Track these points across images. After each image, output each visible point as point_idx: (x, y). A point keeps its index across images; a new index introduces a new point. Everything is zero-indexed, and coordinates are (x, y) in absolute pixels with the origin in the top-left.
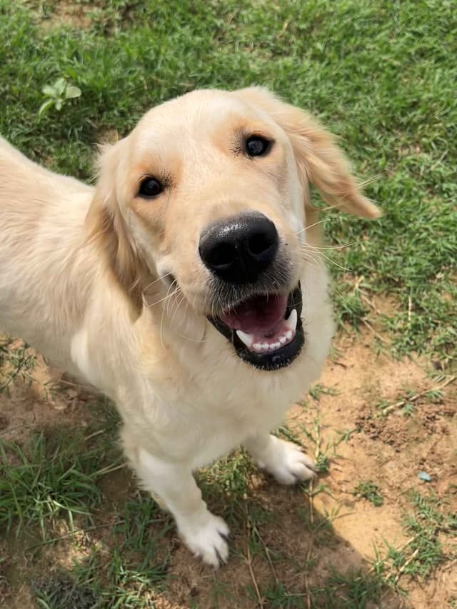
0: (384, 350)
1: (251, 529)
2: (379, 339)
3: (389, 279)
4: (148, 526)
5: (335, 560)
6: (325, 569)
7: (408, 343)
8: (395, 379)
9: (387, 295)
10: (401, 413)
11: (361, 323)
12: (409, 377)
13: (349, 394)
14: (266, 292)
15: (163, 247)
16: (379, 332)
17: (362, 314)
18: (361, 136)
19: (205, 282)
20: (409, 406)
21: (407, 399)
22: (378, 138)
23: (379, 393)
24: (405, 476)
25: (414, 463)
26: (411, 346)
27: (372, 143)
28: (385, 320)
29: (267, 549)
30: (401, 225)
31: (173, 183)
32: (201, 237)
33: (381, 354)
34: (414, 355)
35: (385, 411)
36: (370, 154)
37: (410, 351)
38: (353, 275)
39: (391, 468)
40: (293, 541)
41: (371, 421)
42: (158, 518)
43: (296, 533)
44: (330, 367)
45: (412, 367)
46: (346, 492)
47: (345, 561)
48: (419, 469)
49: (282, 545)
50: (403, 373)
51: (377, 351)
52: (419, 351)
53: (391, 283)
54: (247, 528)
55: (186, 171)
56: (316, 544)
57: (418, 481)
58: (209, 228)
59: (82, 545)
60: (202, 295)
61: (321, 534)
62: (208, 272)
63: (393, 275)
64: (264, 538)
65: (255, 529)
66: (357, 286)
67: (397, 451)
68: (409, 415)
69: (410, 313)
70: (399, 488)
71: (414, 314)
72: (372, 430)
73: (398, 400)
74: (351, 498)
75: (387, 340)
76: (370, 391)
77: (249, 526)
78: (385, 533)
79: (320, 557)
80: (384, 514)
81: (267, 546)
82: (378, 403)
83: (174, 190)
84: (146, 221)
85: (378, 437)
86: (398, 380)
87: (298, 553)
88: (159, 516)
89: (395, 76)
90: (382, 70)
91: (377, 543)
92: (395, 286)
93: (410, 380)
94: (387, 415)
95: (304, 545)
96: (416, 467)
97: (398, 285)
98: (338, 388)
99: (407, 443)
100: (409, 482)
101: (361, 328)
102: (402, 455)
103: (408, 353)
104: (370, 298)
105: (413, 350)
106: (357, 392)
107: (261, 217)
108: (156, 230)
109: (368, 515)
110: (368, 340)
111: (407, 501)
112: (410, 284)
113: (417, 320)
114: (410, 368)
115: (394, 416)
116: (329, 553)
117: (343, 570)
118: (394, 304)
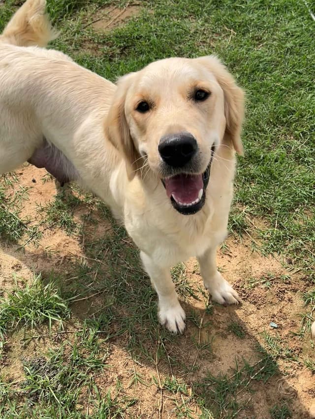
0: (256, 250)
1: (160, 344)
2: (254, 243)
3: (264, 208)
4: (96, 334)
5: (211, 368)
6: (204, 373)
7: (272, 246)
8: (261, 267)
9: (262, 218)
10: (263, 286)
11: (244, 232)
12: (271, 267)
13: (232, 272)
14: (187, 173)
15: (144, 139)
16: (254, 239)
17: (245, 227)
18: (256, 126)
19: (159, 164)
20: (268, 283)
21: (268, 279)
22: (267, 129)
23: (250, 274)
24: (261, 323)
25: (268, 317)
26: (274, 248)
27: (263, 131)
28: (259, 232)
29: (169, 356)
30: (275, 178)
31: (155, 108)
32: (160, 141)
33: (255, 251)
34: (276, 254)
35: (253, 284)
36: (261, 137)
37: (273, 251)
38: (243, 205)
39: (253, 318)
40: (186, 354)
41: (243, 289)
42: (103, 330)
43: (189, 350)
44: (221, 256)
45: (274, 261)
46: (222, 328)
47: (217, 370)
48: (271, 320)
49: (178, 355)
50: (267, 264)
51: (252, 250)
52: (279, 252)
53: (266, 211)
54: (158, 343)
55: (162, 103)
56: (200, 357)
57: (269, 327)
58: (165, 137)
59: (55, 341)
60: (157, 169)
61: (204, 352)
62: (161, 159)
63: (267, 206)
64: (168, 350)
65: (163, 344)
66: (244, 211)
67: (258, 309)
68: (268, 288)
69: (276, 229)
70: (256, 330)
71: (278, 230)
72: (243, 294)
73: (262, 279)
74: (225, 332)
75: (259, 243)
76: (245, 272)
77: (159, 342)
78: (244, 356)
79: (202, 365)
80: (245, 344)
81: (169, 355)
82: (249, 279)
83: (154, 112)
84: (138, 123)
85: (246, 299)
86: (263, 268)
87: (188, 361)
88: (104, 329)
89: (282, 95)
90: (274, 91)
91: (238, 360)
92: (268, 213)
93: (271, 268)
94: (254, 287)
95: (192, 357)
96: (269, 319)
97: (270, 212)
98: (225, 268)
99: (265, 305)
100: (263, 327)
101: (243, 235)
102: (261, 311)
103: (271, 252)
104: (252, 219)
105: (275, 251)
106: (237, 272)
107: (191, 137)
108: (143, 129)
109: (235, 344)
110: (247, 243)
111: (261, 338)
112: (277, 212)
113: (280, 233)
114: (272, 261)
115: (258, 288)
116: (208, 364)
117: (216, 374)
118: (266, 224)
